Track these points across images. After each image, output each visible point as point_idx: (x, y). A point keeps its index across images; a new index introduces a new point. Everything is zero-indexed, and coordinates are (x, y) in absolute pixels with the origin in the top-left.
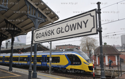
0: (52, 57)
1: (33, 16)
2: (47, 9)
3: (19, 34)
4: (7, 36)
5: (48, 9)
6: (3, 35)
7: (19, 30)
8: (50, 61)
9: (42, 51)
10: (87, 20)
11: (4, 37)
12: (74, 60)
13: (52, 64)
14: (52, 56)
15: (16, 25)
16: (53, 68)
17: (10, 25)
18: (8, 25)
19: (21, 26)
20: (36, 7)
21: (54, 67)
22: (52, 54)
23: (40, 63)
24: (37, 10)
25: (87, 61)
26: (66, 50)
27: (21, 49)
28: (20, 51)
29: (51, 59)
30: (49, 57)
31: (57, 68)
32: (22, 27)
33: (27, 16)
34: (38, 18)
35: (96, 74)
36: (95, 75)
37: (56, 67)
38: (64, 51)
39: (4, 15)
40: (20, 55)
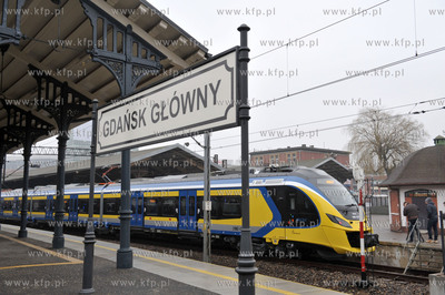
0: (212, 197)
1: (115, 55)
2: (163, 25)
3: (85, 116)
4: (49, 125)
5: (165, 27)
6: (33, 121)
7: (84, 103)
8: (205, 214)
9: (180, 177)
10: (219, 81)
11: (39, 126)
12: (293, 207)
13: (213, 222)
14: (213, 193)
15: (71, 85)
16: (218, 237)
17: (51, 85)
18: (44, 85)
19: (92, 86)
20: (124, 22)
21: (222, 236)
22: (212, 186)
23: (175, 220)
24: (126, 30)
25: (346, 211)
26: (265, 171)
27: (106, 169)
28: (104, 175)
29: (208, 206)
30: (201, 198)
31: (233, 239)
32: (93, 91)
33: (92, 56)
34: (134, 60)
35: (370, 262)
36: (367, 265)
37: (228, 235)
38: (257, 172)
39: (27, 50)
40: (105, 190)
